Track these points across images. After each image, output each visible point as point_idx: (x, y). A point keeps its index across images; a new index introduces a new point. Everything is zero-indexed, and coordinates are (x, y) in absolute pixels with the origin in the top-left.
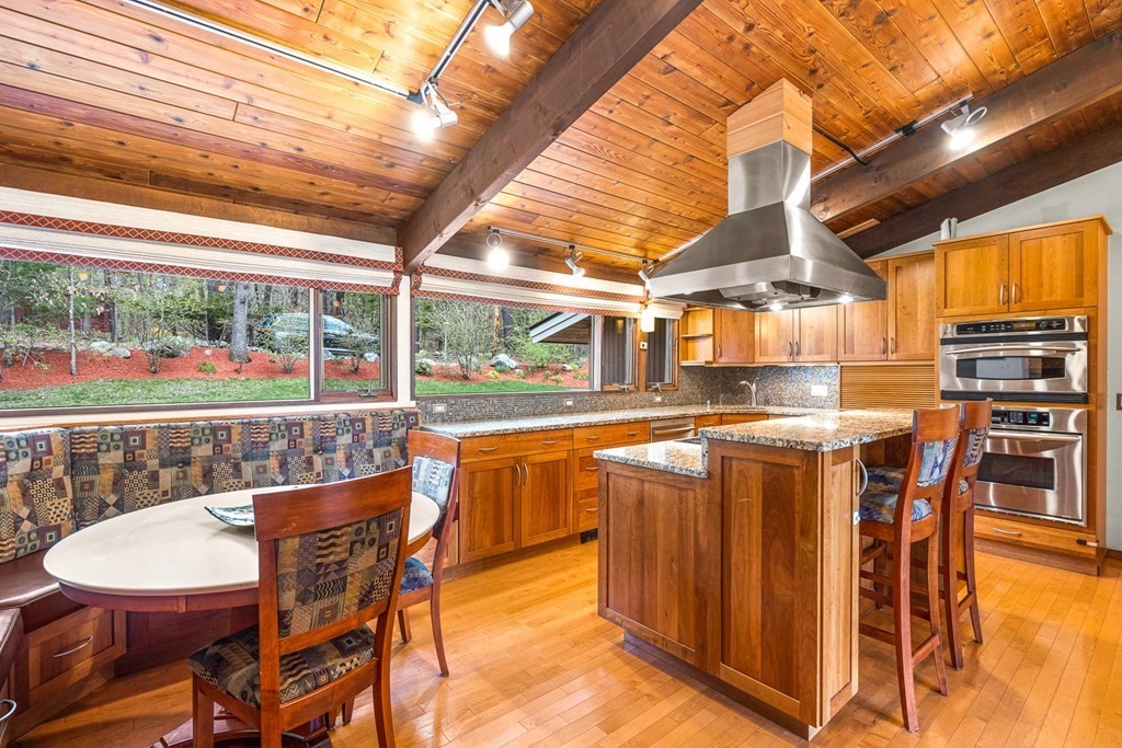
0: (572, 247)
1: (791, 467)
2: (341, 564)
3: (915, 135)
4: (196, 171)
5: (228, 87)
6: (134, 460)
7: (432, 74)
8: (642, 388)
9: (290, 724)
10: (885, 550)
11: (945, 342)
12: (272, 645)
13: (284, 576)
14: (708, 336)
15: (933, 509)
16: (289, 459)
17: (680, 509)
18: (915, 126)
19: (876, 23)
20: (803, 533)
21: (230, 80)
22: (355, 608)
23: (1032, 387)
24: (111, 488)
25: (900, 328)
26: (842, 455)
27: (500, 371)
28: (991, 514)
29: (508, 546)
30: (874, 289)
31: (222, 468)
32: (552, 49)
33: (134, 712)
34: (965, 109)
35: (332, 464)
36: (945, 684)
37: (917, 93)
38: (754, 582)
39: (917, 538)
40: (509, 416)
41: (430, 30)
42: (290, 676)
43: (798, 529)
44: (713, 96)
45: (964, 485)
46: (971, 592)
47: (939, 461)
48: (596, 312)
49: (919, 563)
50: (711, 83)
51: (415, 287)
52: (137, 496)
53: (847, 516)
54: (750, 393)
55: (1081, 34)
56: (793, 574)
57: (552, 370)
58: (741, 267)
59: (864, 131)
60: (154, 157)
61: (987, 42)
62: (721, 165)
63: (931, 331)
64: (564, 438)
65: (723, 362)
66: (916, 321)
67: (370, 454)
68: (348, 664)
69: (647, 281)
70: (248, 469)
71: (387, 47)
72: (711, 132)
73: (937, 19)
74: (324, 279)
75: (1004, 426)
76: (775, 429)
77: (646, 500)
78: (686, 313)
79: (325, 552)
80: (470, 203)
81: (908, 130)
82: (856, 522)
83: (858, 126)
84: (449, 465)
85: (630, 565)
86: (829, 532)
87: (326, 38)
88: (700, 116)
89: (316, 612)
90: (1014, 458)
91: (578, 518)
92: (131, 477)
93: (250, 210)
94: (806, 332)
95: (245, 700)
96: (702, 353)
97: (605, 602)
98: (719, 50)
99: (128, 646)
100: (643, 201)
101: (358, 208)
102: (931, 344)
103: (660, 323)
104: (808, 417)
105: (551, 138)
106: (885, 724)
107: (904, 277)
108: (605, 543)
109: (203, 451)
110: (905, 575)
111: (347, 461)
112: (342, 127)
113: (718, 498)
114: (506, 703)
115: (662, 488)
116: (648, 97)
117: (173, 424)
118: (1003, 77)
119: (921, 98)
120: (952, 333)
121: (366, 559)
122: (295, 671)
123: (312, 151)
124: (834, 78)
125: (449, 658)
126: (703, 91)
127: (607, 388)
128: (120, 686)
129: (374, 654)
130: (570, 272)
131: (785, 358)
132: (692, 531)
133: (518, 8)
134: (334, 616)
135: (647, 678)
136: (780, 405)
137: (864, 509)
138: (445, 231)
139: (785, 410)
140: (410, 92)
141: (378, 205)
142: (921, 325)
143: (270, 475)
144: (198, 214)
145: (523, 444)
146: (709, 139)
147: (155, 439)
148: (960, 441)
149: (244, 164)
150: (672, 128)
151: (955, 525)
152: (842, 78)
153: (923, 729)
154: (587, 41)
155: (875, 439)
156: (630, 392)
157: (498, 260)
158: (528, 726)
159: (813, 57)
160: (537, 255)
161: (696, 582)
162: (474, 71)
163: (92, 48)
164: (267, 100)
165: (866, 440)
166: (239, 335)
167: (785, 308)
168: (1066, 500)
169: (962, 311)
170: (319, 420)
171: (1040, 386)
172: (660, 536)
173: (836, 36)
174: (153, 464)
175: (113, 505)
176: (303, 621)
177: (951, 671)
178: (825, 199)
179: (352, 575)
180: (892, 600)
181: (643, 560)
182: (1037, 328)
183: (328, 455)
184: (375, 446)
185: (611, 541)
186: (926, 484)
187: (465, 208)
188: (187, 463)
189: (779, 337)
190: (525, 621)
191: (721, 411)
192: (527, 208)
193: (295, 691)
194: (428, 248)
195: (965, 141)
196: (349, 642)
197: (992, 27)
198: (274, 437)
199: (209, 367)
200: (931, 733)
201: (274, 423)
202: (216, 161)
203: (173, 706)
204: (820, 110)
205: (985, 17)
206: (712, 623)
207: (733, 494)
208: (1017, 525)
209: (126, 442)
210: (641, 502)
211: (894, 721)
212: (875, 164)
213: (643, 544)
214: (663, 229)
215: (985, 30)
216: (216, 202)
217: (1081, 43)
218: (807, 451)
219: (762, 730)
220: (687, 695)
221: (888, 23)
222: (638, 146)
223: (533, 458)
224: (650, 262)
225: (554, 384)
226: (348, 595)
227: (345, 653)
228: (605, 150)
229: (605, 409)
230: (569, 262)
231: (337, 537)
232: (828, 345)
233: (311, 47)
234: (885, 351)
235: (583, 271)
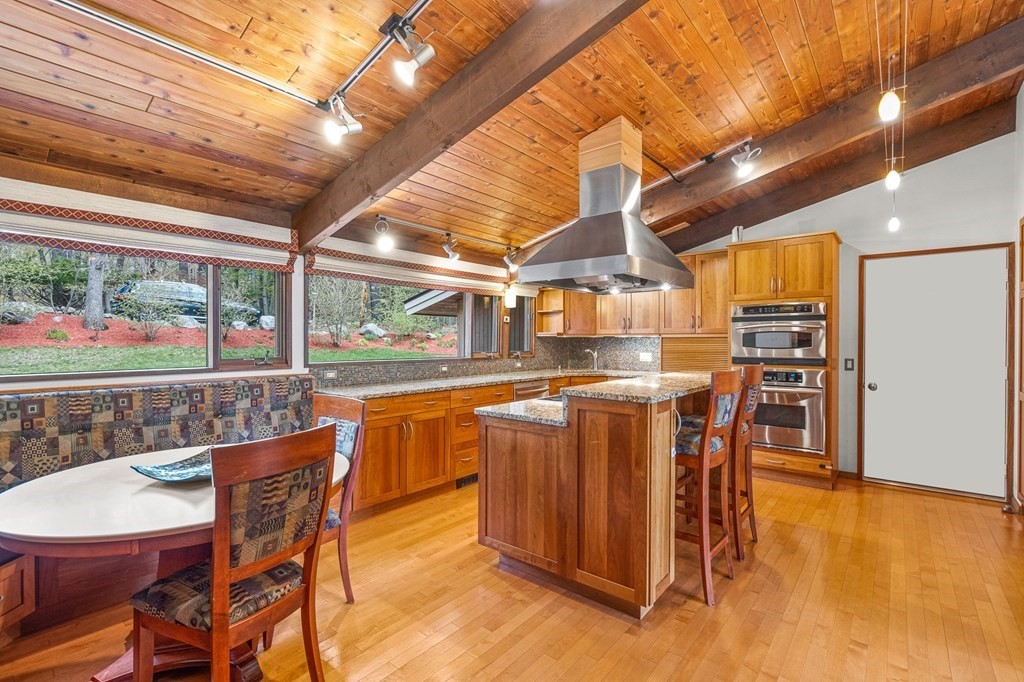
0: (448, 235)
1: (629, 416)
2: (282, 504)
3: (715, 163)
4: (99, 153)
5: (146, 83)
6: (32, 427)
7: (341, 89)
8: (505, 356)
9: (236, 641)
10: (693, 479)
11: (735, 320)
12: (222, 575)
13: (236, 516)
14: (559, 312)
15: (725, 444)
16: (190, 423)
17: (546, 452)
18: (714, 156)
19: (686, 83)
20: (636, 464)
21: (148, 78)
22: (290, 542)
23: (793, 354)
24: (8, 455)
25: (704, 309)
26: (664, 405)
27: (369, 339)
28: (765, 449)
29: (395, 494)
30: (685, 280)
31: (123, 434)
32: (444, 78)
33: (53, 662)
34: (747, 148)
35: (232, 427)
36: (732, 570)
37: (715, 134)
38: (602, 504)
39: (714, 465)
40: (393, 381)
41: (341, 54)
42: (234, 603)
43: (633, 462)
44: (569, 124)
45: (745, 426)
46: (750, 505)
47: (728, 409)
48: (469, 290)
49: (715, 487)
50: (568, 115)
51: (308, 266)
52: (36, 462)
53: (667, 451)
54: (593, 359)
55: (820, 103)
56: (630, 496)
57: (417, 338)
58: (588, 262)
59: (679, 158)
60: (57, 137)
61: (760, 103)
62: (573, 175)
63: (725, 311)
64: (443, 399)
65: (572, 333)
66: (715, 303)
67: (268, 416)
68: (282, 590)
69: (511, 265)
70: (149, 433)
71: (304, 64)
72: (566, 150)
73: (728, 84)
74: (222, 257)
75: (776, 383)
76: (616, 386)
77: (518, 445)
78: (542, 292)
79: (269, 495)
80: (367, 196)
81: (709, 159)
82: (673, 455)
83: (674, 154)
84: (353, 423)
85: (505, 499)
86: (655, 463)
87: (247, 51)
88: (559, 138)
89: (261, 546)
90: (781, 407)
91: (455, 466)
92: (29, 444)
93: (151, 190)
94: (637, 310)
95: (194, 625)
96: (555, 326)
97: (484, 531)
98: (575, 91)
99: (37, 604)
100: (510, 200)
101: (258, 194)
102: (725, 321)
103: (520, 300)
104: (639, 379)
105: (441, 150)
106: (692, 602)
107: (707, 269)
108: (484, 484)
109: (105, 417)
110: (706, 492)
111: (246, 423)
112: (252, 124)
113: (575, 442)
114: (408, 617)
115: (532, 436)
116: (519, 121)
117: (73, 392)
118: (772, 127)
119: (718, 137)
120: (740, 314)
121: (301, 500)
122: (237, 598)
123: (220, 142)
124: (658, 119)
125: (354, 588)
126: (562, 120)
127: (476, 356)
128: (29, 642)
129: (303, 582)
130: (447, 256)
131: (620, 331)
132: (555, 469)
133: (422, 50)
134: (274, 548)
135: (520, 588)
136: (616, 369)
137: (679, 446)
138: (341, 219)
139: (620, 373)
140: (319, 101)
141: (276, 191)
142: (719, 307)
143: (171, 438)
144: (97, 192)
145: (409, 405)
146: (565, 155)
147: (54, 407)
148: (742, 393)
149: (150, 150)
150: (536, 145)
151: (739, 457)
152: (663, 119)
153: (717, 603)
154: (474, 77)
155: (686, 393)
156: (496, 359)
157: (385, 244)
158: (427, 633)
159: (642, 103)
160: (418, 240)
161: (558, 508)
162: (378, 89)
163: (11, 38)
164: (183, 97)
165: (680, 394)
166: (94, 301)
167: (621, 292)
168: (815, 436)
169: (746, 296)
170: (218, 386)
171: (799, 353)
172: (530, 474)
173: (658, 88)
174: (52, 431)
175: (10, 472)
176: (250, 553)
177: (737, 563)
178: (651, 207)
179: (290, 514)
180: (698, 515)
181: (516, 495)
182: (795, 311)
183: (228, 419)
184: (272, 409)
185: (489, 481)
186: (720, 426)
187: (362, 200)
188: (87, 429)
189: (615, 314)
190: (415, 554)
191: (571, 374)
192: (412, 200)
193: (240, 614)
194: (323, 232)
195: (747, 172)
196: (281, 573)
197: (764, 94)
198: (175, 403)
199: (59, 335)
200: (722, 605)
201: (175, 390)
202: (122, 145)
203: (91, 653)
204: (648, 140)
205: (759, 85)
206: (571, 539)
207: (587, 438)
208: (781, 456)
209: (24, 411)
210: (514, 448)
211: (698, 600)
212: (686, 182)
213: (516, 482)
214: (525, 223)
215: (759, 95)
216: (115, 181)
217: (821, 109)
218: (640, 404)
219: (607, 616)
220: (551, 597)
221: (695, 83)
222: (509, 157)
223: (416, 416)
224: (513, 249)
225: (420, 351)
226: (286, 530)
227: (279, 581)
228: (482, 158)
229: (475, 374)
230: (446, 248)
231: (279, 482)
232: (653, 321)
233: (232, 57)
234: (693, 326)
235: (458, 256)
